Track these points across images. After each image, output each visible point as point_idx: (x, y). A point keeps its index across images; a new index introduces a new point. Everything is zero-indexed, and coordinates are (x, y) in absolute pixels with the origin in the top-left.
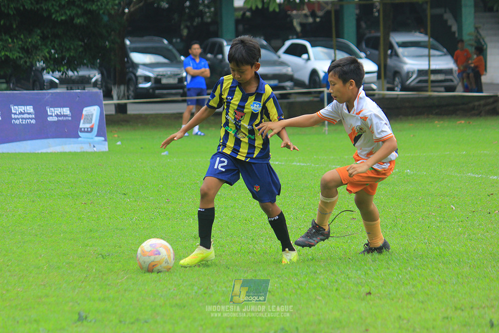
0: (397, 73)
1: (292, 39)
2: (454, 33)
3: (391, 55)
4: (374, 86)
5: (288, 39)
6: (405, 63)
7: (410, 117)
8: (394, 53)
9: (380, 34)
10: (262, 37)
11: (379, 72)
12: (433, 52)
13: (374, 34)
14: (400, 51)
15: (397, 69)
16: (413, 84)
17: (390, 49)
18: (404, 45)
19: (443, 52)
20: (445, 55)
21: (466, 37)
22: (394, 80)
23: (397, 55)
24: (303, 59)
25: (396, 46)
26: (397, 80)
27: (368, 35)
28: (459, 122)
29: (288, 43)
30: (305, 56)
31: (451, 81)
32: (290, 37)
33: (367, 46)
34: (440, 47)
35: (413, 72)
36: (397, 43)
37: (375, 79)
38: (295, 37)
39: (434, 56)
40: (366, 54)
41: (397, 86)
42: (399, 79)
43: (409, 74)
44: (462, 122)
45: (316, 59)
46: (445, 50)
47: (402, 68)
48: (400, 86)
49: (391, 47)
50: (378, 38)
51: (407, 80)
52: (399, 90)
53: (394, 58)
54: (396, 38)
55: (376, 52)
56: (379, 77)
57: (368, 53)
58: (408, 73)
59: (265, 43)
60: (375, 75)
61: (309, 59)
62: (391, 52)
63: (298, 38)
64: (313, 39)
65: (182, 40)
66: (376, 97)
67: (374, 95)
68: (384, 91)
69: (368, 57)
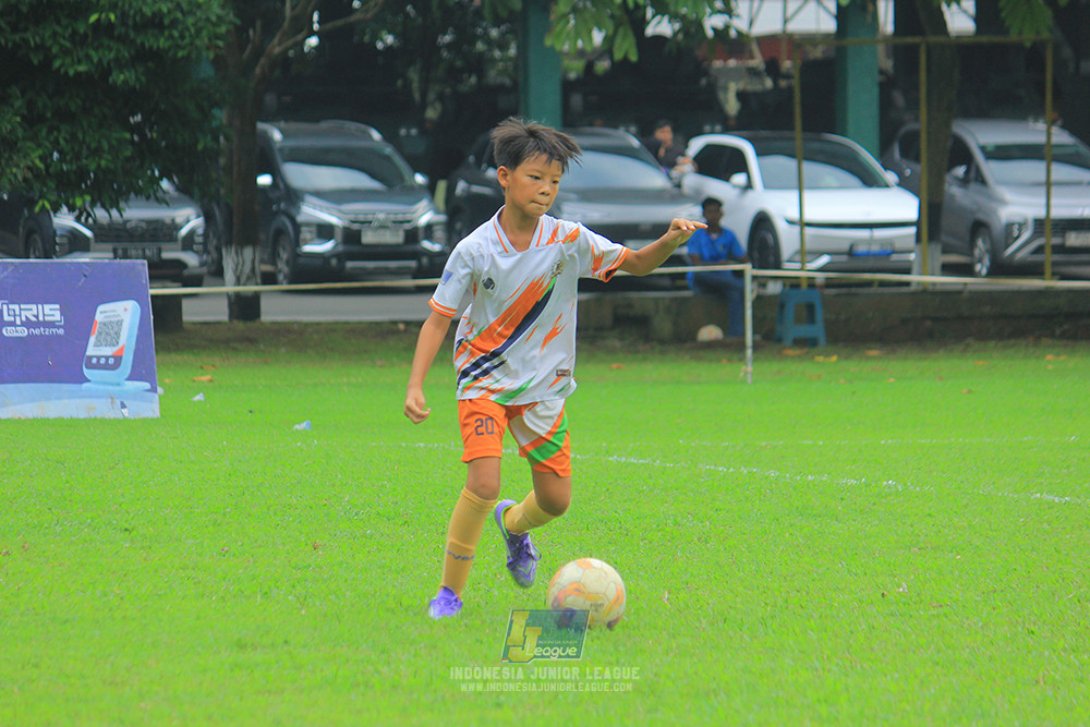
0: (979, 227)
1: (712, 132)
3: (964, 182)
4: (912, 257)
5: (700, 133)
6: (1003, 202)
7: (992, 344)
8: (972, 174)
10: (633, 129)
14: (990, 169)
15: (981, 216)
16: (1020, 255)
18: (1002, 153)
22: (972, 244)
23: (981, 180)
24: (735, 186)
25: (979, 157)
26: (981, 245)
27: (907, 127)
29: (696, 145)
30: (739, 179)
32: (707, 128)
33: (904, 155)
35: (1022, 226)
36: (983, 149)
38: (718, 128)
39: (1080, 184)
40: (900, 174)
41: (980, 261)
42: (984, 242)
43: (1010, 232)
45: (767, 186)
47: (995, 212)
48: (987, 261)
49: (961, 154)
51: (1008, 246)
52: (984, 271)
53: (974, 186)
54: (981, 135)
56: (918, 239)
57: (908, 172)
58: (1009, 226)
59: (635, 142)
60: (912, 230)
61: (749, 186)
62: (967, 173)
63: (726, 130)
64: (764, 133)
65: (423, 132)
66: (912, 288)
67: (907, 284)
68: (933, 274)
69: (904, 183)
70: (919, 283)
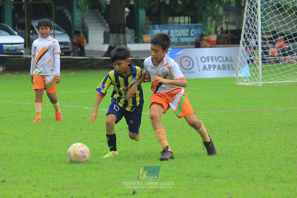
2: (70, 21)
3: (33, 34)
4: (23, 51)
8: (34, 32)
9: (26, 21)
11: (25, 43)
12: (56, 32)
13: (23, 21)
17: (31, 30)
19: (63, 32)
20: (64, 33)
21: (76, 24)
23: (36, 33)
25: (35, 28)
27: (19, 21)
28: (71, 73)
31: (68, 49)
33: (19, 28)
34: (62, 29)
37: (23, 47)
39: (57, 34)
40: (18, 32)
44: (73, 73)
46: (64, 31)
49: (33, 28)
50: (24, 23)
53: (35, 35)
54: (35, 24)
55: (23, 31)
56: (25, 46)
57: (19, 32)
60: (23, 45)
62: (33, 32)
66: (24, 58)
67: (22, 57)
68: (28, 55)
69: (19, 34)
70: (25, 57)
